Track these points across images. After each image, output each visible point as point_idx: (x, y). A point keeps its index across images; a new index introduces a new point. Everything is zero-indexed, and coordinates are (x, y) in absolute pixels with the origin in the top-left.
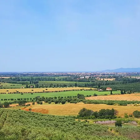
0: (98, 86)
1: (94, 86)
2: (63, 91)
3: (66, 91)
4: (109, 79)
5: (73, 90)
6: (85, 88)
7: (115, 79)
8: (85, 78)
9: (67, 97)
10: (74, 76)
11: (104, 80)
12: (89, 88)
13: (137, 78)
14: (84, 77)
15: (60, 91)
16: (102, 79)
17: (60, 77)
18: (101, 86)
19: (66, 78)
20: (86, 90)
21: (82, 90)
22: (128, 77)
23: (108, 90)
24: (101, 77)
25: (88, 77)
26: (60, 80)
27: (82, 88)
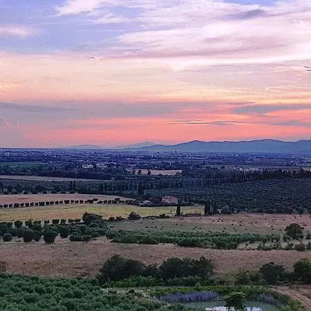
0: (136, 192)
1: (125, 192)
2: (37, 204)
3: (47, 203)
4: (164, 173)
5: (67, 202)
6: (101, 198)
7: (181, 171)
8: (95, 166)
9: (51, 223)
10: (64, 160)
11: (149, 173)
12: (113, 198)
13: (241, 169)
14: (93, 164)
15: (27, 205)
16: (145, 172)
17: (23, 165)
18: (145, 192)
19: (41, 167)
20: (105, 202)
21: (91, 202)
22: (215, 166)
23: (168, 201)
24: (141, 167)
25: (103, 164)
26: (24, 172)
27: (91, 197)
